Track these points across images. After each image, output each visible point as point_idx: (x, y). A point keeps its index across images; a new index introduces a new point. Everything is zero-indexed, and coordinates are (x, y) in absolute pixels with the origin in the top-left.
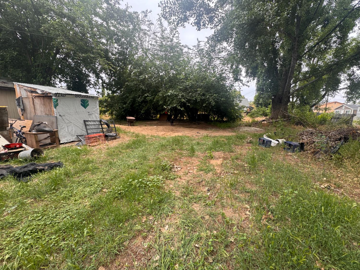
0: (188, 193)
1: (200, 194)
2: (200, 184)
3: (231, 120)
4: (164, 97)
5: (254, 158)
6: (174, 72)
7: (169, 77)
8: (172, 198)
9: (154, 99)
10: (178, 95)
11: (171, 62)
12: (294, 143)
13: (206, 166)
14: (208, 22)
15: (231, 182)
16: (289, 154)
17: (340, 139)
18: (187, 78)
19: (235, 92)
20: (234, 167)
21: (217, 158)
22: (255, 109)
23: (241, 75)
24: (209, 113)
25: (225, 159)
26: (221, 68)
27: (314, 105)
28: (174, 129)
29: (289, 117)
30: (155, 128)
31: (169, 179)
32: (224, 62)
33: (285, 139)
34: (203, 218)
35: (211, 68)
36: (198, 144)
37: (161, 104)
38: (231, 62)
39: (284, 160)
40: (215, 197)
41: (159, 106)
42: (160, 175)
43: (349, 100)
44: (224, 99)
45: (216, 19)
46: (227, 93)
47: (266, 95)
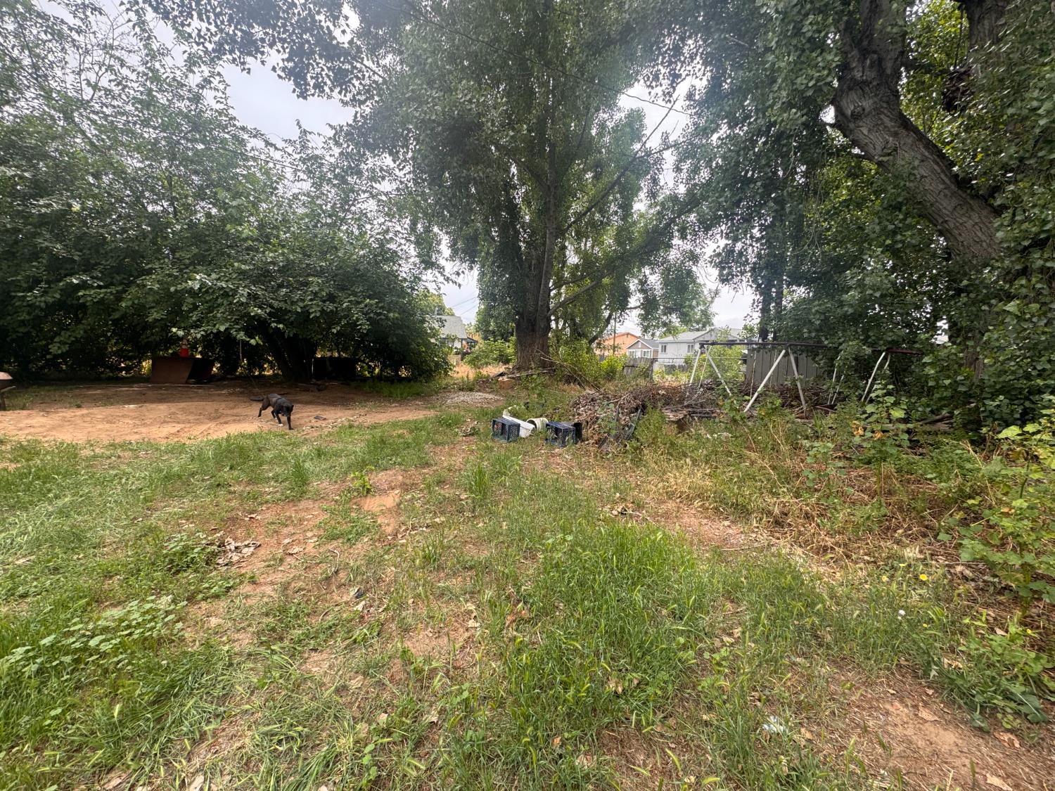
0: (287, 626)
1: (329, 618)
2: (329, 585)
3: (420, 375)
4: (170, 295)
5: (481, 473)
6: (214, 211)
7: (192, 225)
8: (220, 665)
9: (119, 298)
10: (235, 291)
11: (196, 173)
12: (565, 425)
13: (350, 522)
14: (333, 83)
15: (424, 551)
16: (557, 450)
17: (637, 409)
18: (268, 236)
19: (426, 296)
20: (432, 508)
21: (385, 491)
22: (481, 344)
23: (439, 252)
24: (355, 353)
25: (406, 488)
26: (383, 224)
27: (595, 338)
28: (225, 412)
29: (552, 364)
30: (131, 410)
31: (205, 599)
32: (390, 209)
33: (547, 416)
34: (342, 690)
35: (352, 219)
36: (319, 456)
37: (156, 320)
38: (412, 214)
39: (547, 466)
40: (380, 610)
41: (146, 326)
42: (159, 591)
43: (645, 330)
44: (396, 315)
45: (356, 83)
46: (404, 298)
47: (501, 311)
